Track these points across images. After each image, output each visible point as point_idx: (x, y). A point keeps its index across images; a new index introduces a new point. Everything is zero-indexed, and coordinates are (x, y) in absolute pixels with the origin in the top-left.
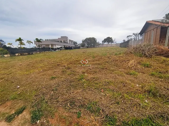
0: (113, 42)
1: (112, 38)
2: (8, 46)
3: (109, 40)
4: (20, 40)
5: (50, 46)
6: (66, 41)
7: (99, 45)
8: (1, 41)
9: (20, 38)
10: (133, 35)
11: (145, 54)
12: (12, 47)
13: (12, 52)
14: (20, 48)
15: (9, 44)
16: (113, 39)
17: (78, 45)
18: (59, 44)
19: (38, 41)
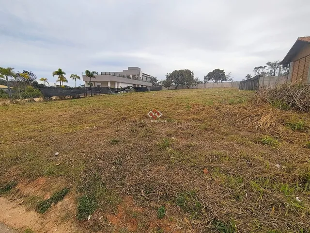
0: (226, 79)
1: (223, 71)
2: (40, 82)
3: (218, 75)
4: (60, 73)
5: (109, 85)
6: (137, 76)
7: (198, 83)
8: (30, 74)
9: (60, 70)
10: (268, 66)
11: (293, 105)
12: (47, 85)
13: (47, 93)
14: (59, 87)
15: (42, 80)
16: (226, 74)
17: (159, 83)
18: (125, 82)
19: (89, 74)
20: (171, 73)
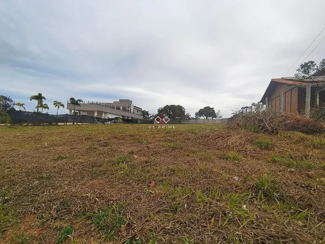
0: (216, 117)
1: (213, 108)
3: (208, 112)
4: (39, 98)
5: (96, 114)
6: (127, 109)
7: (189, 119)
9: (40, 95)
10: (253, 107)
11: (264, 128)
14: (38, 114)
15: (19, 104)
16: (216, 112)
17: (151, 117)
18: (114, 112)
19: (74, 102)
20: (163, 107)
